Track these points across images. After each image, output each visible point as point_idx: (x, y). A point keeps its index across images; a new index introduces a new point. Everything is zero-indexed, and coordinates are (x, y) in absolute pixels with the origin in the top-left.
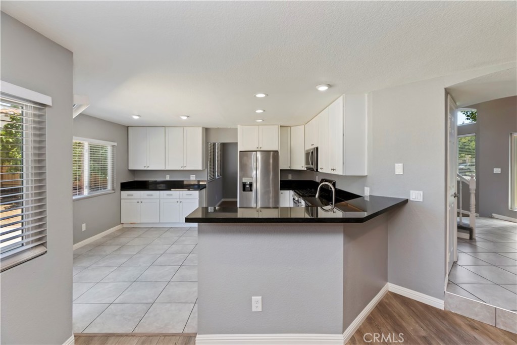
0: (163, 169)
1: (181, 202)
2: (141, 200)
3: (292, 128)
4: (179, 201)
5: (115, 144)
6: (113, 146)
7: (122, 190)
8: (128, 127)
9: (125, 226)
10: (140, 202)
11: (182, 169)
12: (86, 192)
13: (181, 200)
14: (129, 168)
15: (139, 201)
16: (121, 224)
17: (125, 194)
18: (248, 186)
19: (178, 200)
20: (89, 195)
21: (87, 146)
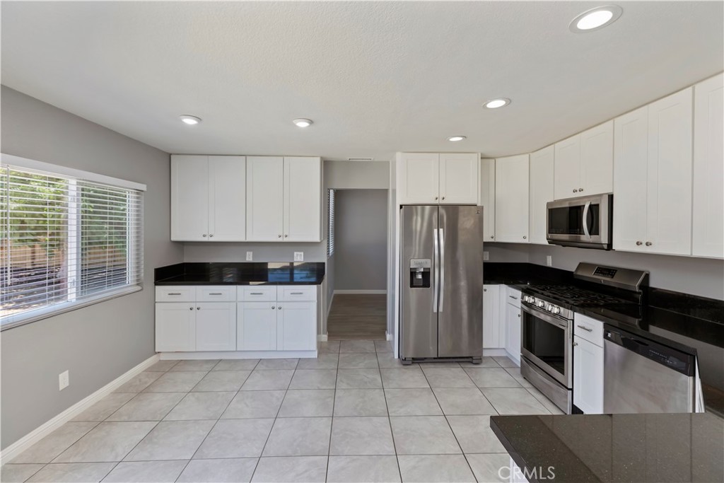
0: (242, 239)
1: (280, 308)
2: (198, 305)
3: (497, 160)
4: (277, 305)
5: (143, 187)
6: (139, 192)
7: (156, 284)
8: (170, 154)
9: (163, 357)
10: (195, 309)
11: (280, 240)
12: (72, 296)
13: (279, 305)
14: (173, 239)
15: (193, 305)
16: (156, 353)
17: (163, 291)
18: (420, 277)
19: (274, 304)
20: (81, 301)
21: (74, 188)
